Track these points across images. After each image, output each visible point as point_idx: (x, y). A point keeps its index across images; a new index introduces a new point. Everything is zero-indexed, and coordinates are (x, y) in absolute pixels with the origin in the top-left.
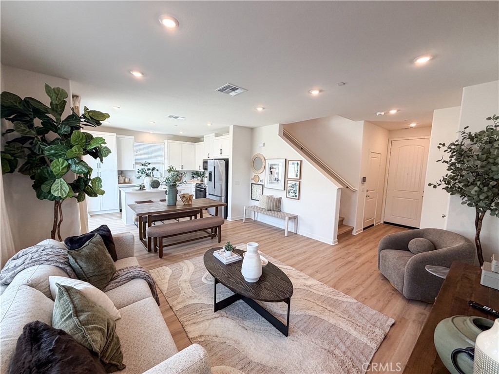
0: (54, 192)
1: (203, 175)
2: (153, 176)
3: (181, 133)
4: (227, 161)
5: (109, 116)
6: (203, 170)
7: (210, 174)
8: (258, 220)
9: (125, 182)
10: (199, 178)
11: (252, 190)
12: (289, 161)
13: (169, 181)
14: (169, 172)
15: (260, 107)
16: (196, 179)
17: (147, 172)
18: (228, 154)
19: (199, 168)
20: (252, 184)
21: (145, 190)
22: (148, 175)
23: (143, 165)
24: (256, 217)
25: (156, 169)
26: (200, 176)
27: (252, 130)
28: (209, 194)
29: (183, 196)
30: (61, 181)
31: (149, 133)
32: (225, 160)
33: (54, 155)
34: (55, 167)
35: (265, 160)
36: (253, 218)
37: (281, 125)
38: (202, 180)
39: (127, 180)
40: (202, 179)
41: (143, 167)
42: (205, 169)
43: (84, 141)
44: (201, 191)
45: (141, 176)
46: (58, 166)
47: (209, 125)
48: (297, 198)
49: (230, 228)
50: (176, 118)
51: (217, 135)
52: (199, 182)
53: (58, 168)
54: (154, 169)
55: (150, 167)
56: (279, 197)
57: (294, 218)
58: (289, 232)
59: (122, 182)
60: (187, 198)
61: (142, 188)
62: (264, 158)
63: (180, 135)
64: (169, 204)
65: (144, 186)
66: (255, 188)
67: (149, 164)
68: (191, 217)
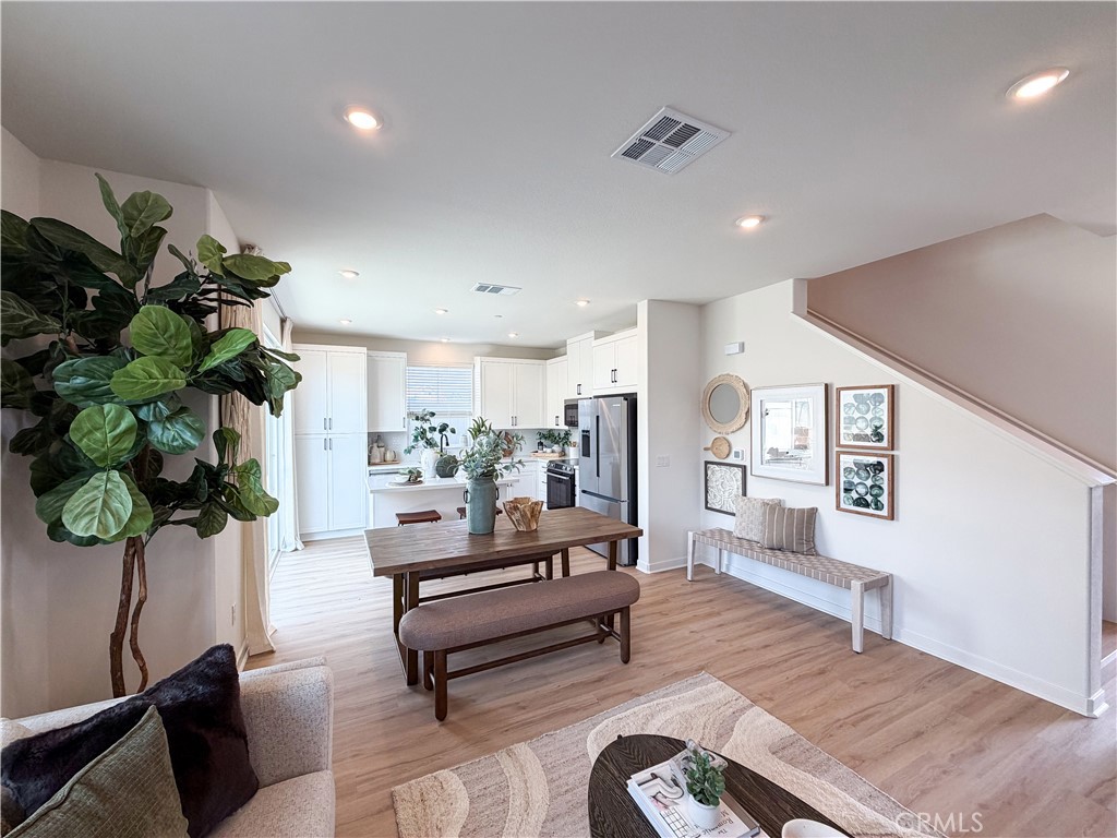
0: (74, 521)
1: (564, 439)
2: (447, 444)
3: (512, 338)
4: (631, 401)
5: (290, 270)
6: (567, 428)
7: (586, 437)
8: (732, 573)
9: (384, 462)
10: (556, 447)
11: (706, 481)
12: (839, 390)
13: (473, 464)
14: (475, 437)
15: (754, 216)
16: (549, 450)
17: (429, 435)
18: (636, 380)
19: (554, 420)
20: (707, 463)
21: (420, 482)
22: (430, 443)
23: (417, 419)
24: (725, 562)
25: (450, 427)
26: (557, 443)
27: (700, 309)
28: (584, 492)
29: (514, 506)
30: (108, 480)
31: (441, 343)
32: (626, 396)
33: (88, 393)
34: (90, 432)
35: (749, 392)
36: (713, 564)
37: (798, 281)
38: (563, 453)
39: (389, 456)
40: (563, 451)
41: (419, 424)
42: (572, 422)
43: (185, 343)
44: (560, 481)
45: (413, 447)
46: (97, 429)
47: (582, 304)
48: (885, 512)
49: (650, 600)
50: (496, 290)
51: (599, 335)
52: (555, 457)
53: (98, 435)
54: (444, 428)
55: (436, 422)
56: (807, 506)
57: (880, 586)
58: (867, 633)
59: (377, 461)
60: (525, 512)
61: (415, 477)
62: (745, 386)
63: (511, 343)
64: (473, 529)
65: (419, 473)
66: (718, 475)
67: (433, 414)
68: (536, 562)
